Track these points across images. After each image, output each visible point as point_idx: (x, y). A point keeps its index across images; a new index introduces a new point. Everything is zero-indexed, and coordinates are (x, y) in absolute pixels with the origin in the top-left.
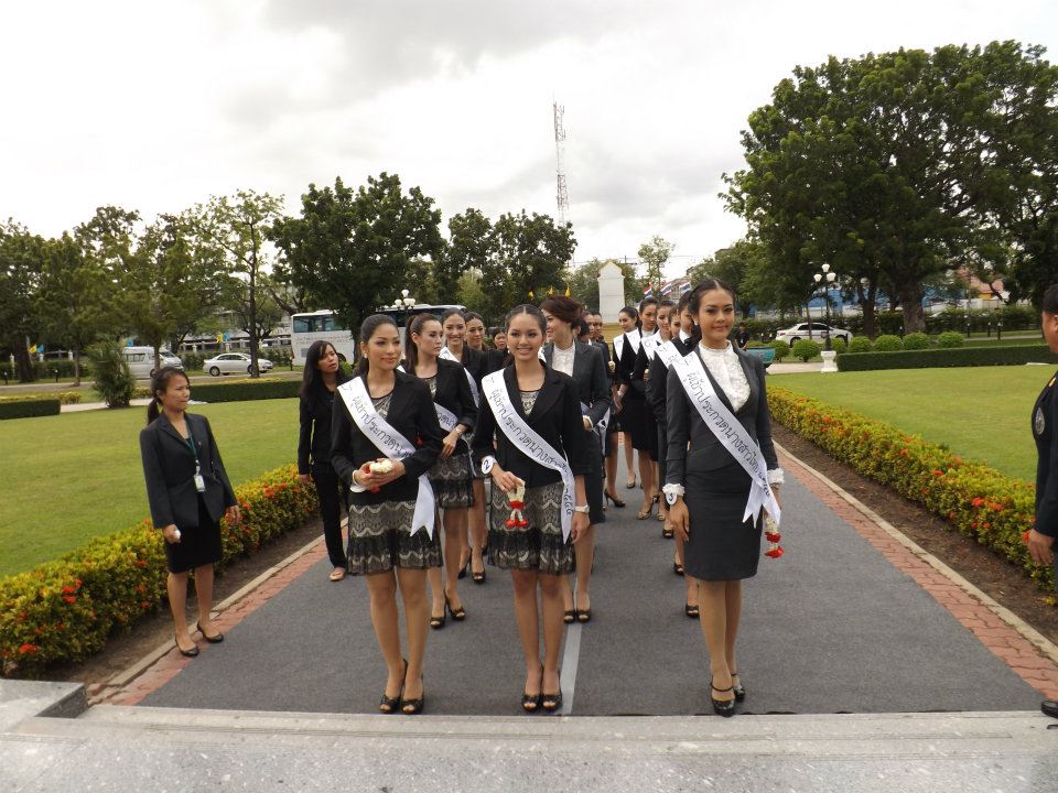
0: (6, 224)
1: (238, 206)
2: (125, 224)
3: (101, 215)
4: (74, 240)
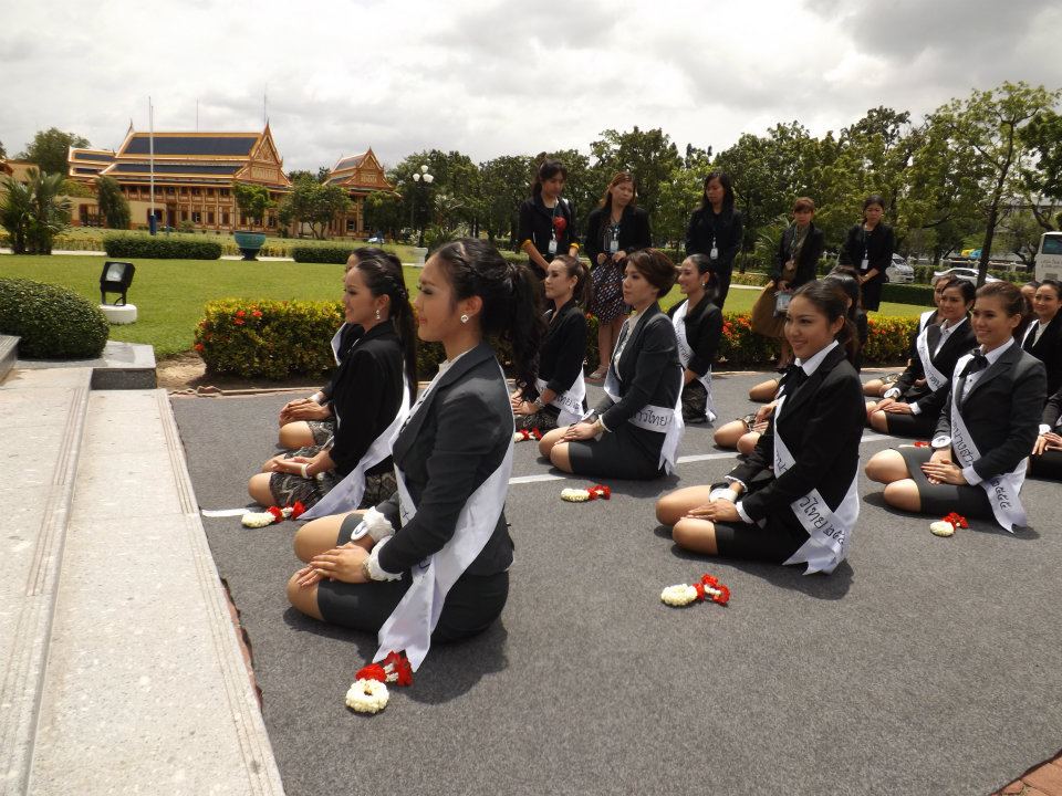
0: (790, 127)
1: (1001, 102)
2: (892, 127)
3: (871, 117)
4: (837, 141)
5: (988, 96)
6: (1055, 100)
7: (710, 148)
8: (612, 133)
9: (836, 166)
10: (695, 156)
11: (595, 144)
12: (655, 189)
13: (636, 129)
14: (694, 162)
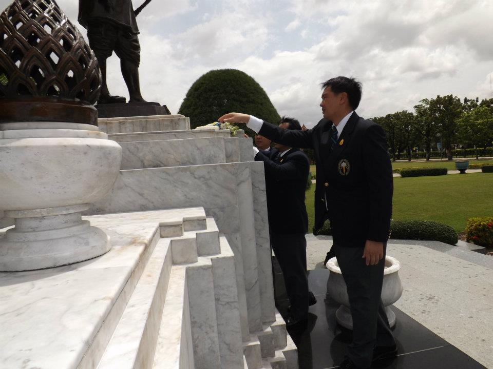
7: (477, 98)
8: (425, 101)
10: (469, 103)
11: (416, 107)
12: (453, 124)
13: (438, 97)
14: (469, 106)
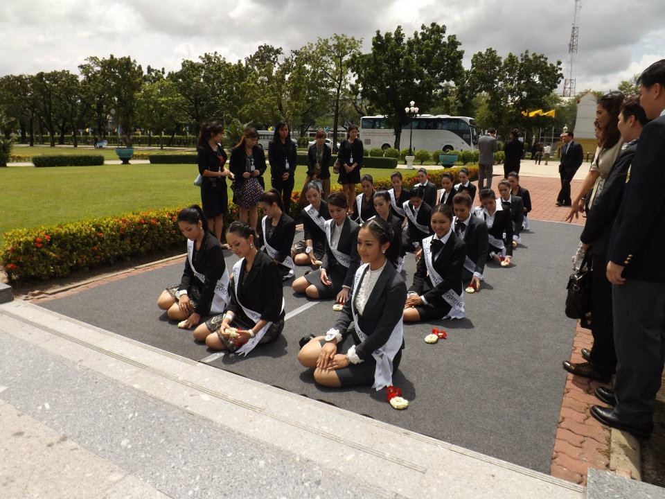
0: (213, 56)
1: (334, 45)
2: (274, 56)
3: (261, 50)
4: (244, 65)
5: (326, 41)
6: (360, 45)
7: (163, 69)
8: (94, 59)
9: (248, 82)
10: (153, 74)
11: (81, 67)
12: (131, 98)
13: (112, 56)
14: (153, 78)
